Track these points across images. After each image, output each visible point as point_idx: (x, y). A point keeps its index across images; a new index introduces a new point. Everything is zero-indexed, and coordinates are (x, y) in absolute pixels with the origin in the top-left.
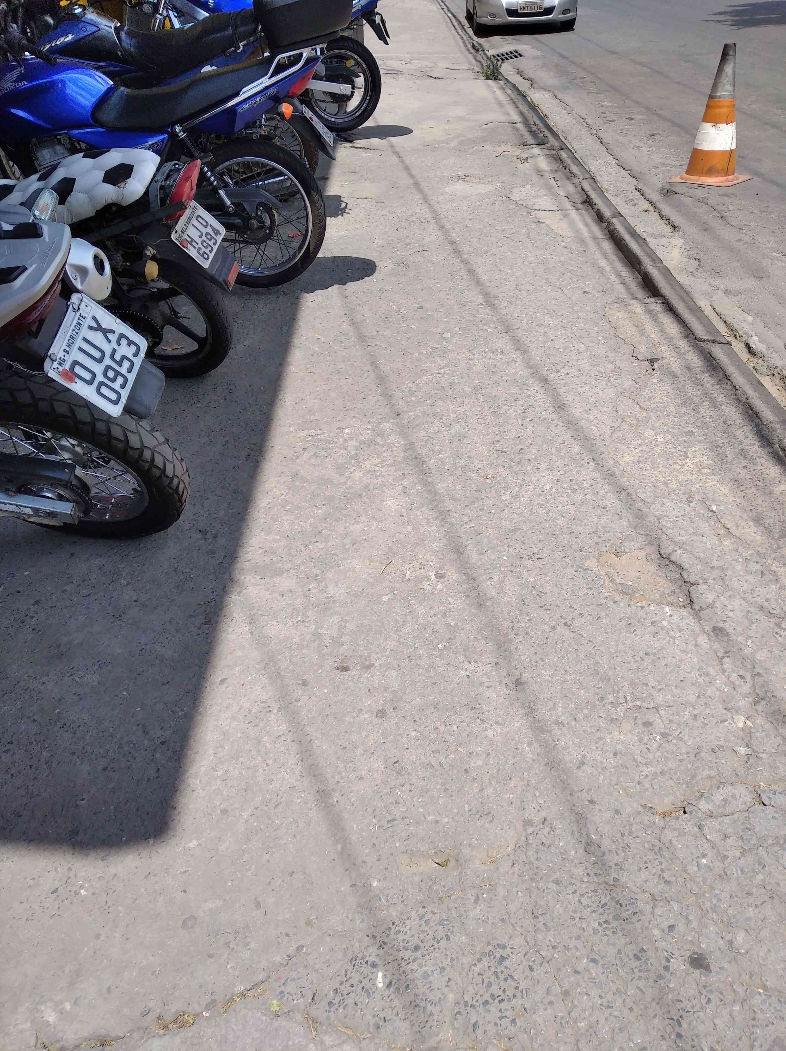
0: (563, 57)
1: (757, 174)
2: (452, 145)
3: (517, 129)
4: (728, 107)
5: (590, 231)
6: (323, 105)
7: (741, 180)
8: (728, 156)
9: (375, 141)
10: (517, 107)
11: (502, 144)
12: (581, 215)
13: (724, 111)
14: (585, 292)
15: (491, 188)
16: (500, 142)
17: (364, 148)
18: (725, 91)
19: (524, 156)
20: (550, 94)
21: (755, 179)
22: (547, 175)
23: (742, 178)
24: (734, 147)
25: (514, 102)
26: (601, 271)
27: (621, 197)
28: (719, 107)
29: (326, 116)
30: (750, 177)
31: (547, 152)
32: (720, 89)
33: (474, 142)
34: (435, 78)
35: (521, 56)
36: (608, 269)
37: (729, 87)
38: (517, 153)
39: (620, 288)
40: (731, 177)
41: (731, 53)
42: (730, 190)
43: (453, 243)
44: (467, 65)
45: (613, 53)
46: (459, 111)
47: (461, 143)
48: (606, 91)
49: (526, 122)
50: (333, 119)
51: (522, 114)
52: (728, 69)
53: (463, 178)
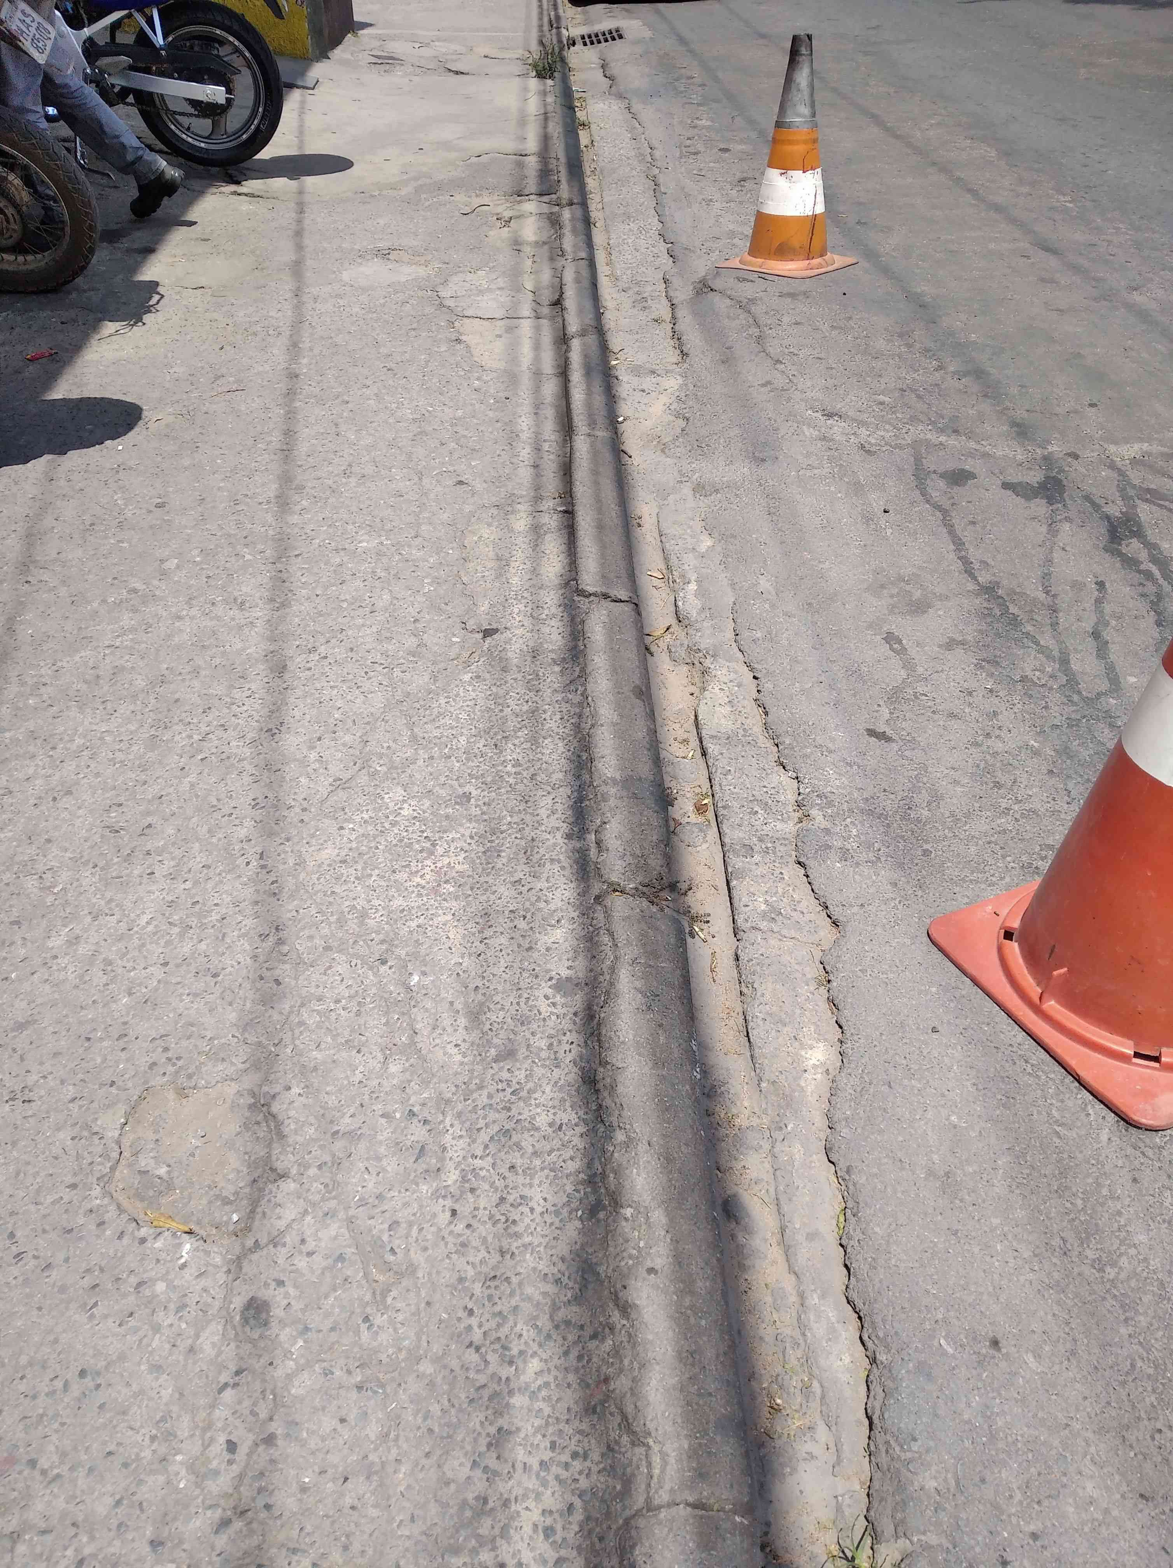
0: (682, 41)
1: (870, 255)
2: (403, 192)
3: (520, 165)
4: (805, 142)
5: (537, 359)
6: (185, 121)
7: (836, 266)
8: (809, 226)
9: (280, 183)
10: (545, 127)
11: (485, 193)
12: (537, 329)
13: (799, 149)
14: (461, 483)
15: (422, 271)
16: (481, 188)
17: (252, 195)
18: (800, 114)
19: (507, 214)
20: (623, 105)
21: (864, 264)
22: (528, 250)
23: (839, 261)
24: (820, 209)
25: (546, 119)
26: (512, 437)
27: (631, 292)
28: (791, 142)
29: (190, 140)
30: (854, 261)
31: (545, 209)
32: (789, 112)
33: (439, 187)
34: (457, 73)
35: (621, 37)
36: (526, 435)
37: (805, 110)
38: (499, 209)
39: (525, 474)
40: (816, 261)
41: (804, 50)
42: (807, 285)
43: (294, 376)
44: (521, 51)
45: (763, 36)
46: (449, 132)
47: (417, 190)
48: (715, 101)
49: (544, 155)
50: (203, 145)
51: (545, 139)
52: (802, 77)
53: (384, 254)
